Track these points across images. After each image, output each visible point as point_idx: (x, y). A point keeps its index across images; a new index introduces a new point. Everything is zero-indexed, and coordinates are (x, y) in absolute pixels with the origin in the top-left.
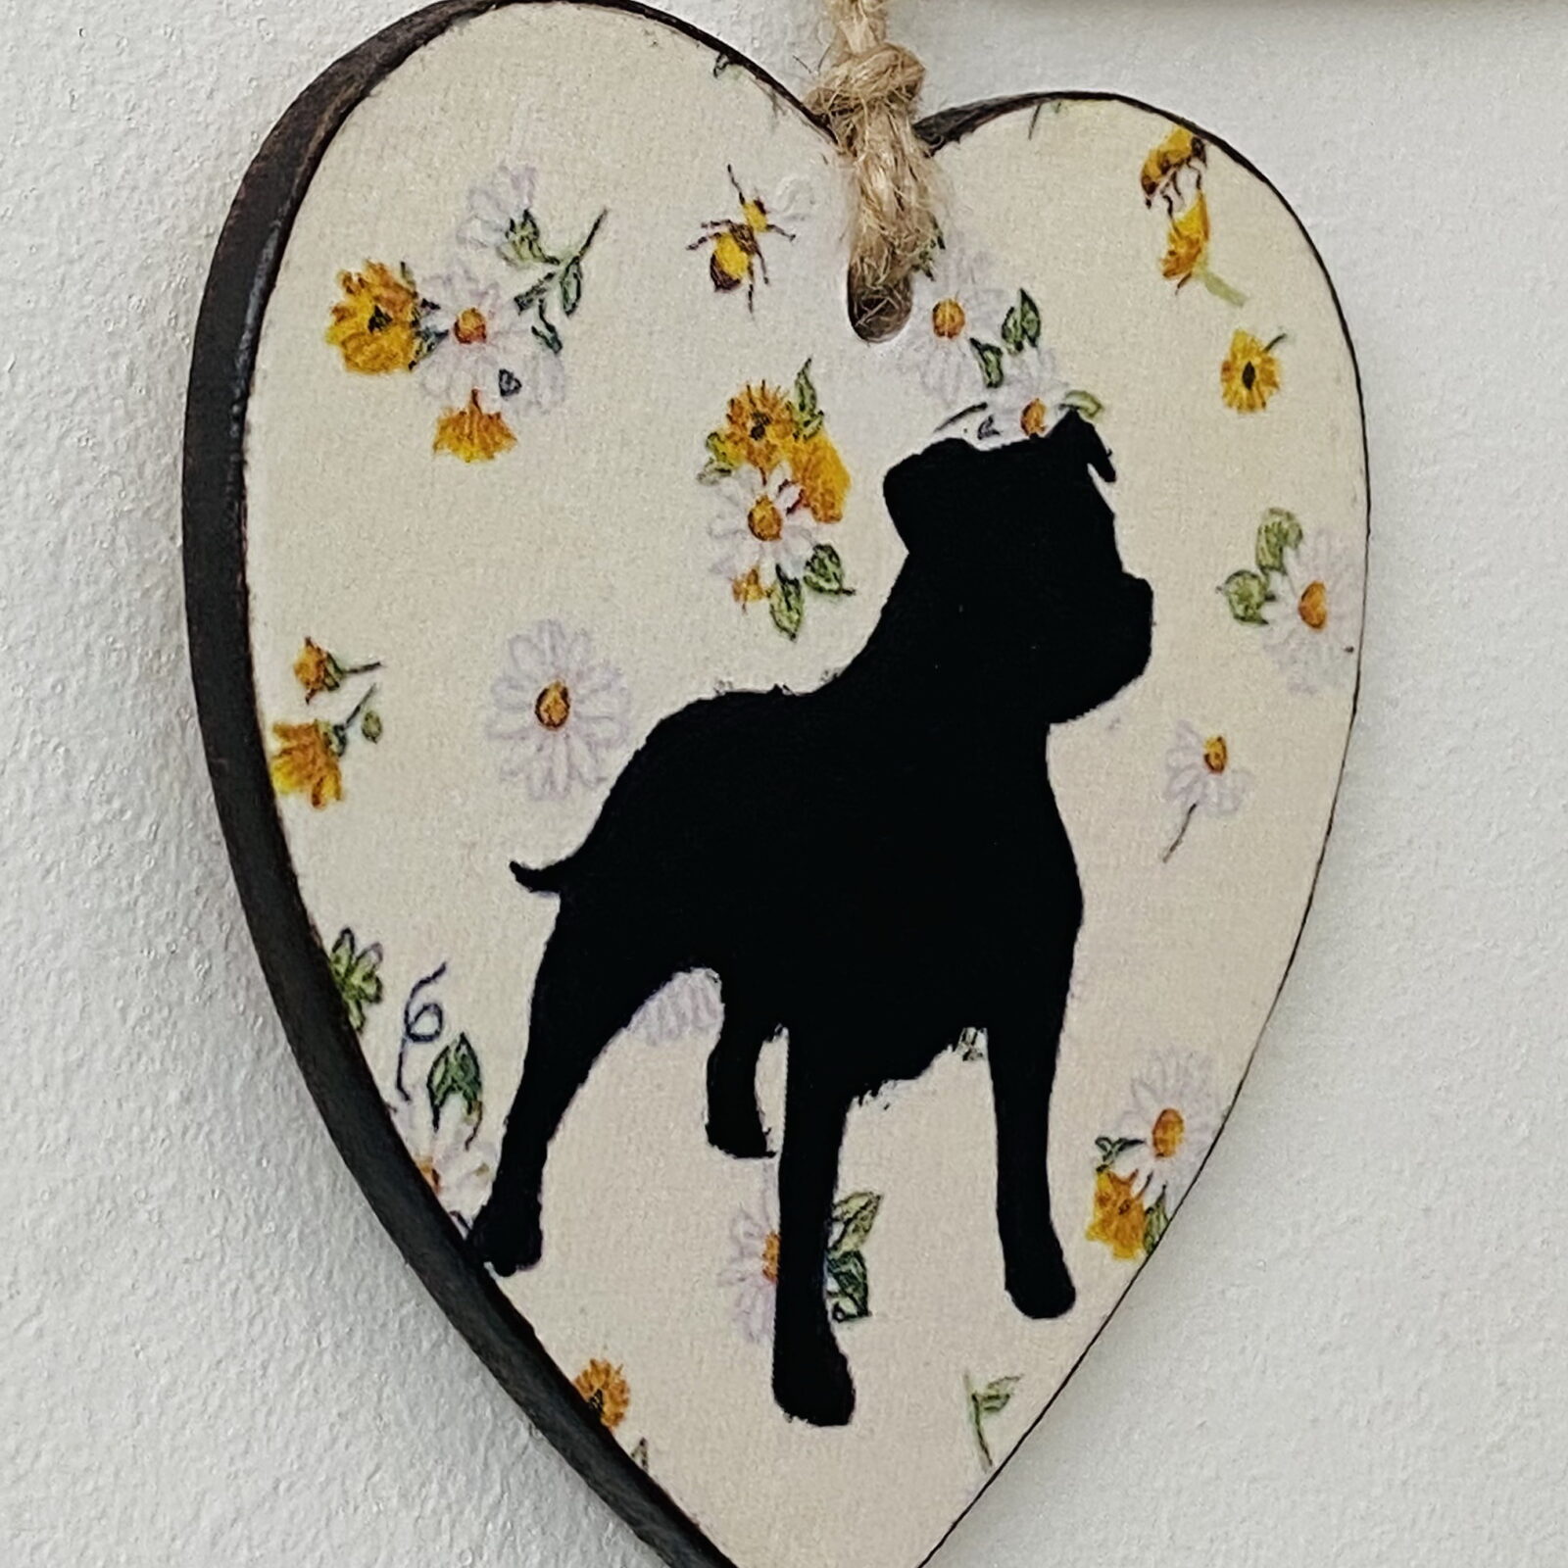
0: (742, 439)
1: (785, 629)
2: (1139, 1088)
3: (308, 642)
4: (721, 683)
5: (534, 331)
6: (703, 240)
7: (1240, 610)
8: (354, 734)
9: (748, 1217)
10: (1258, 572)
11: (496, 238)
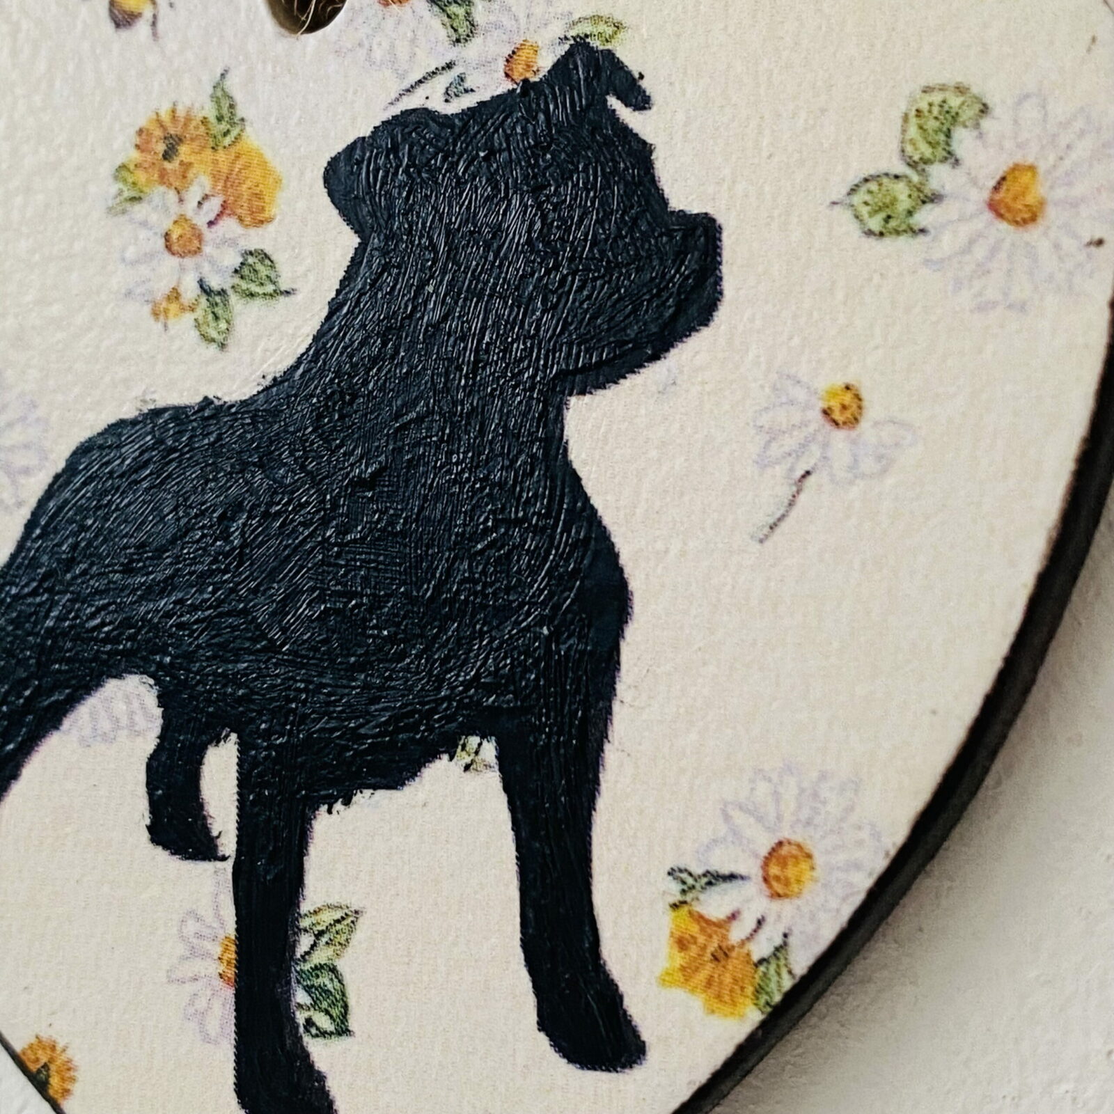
0: (153, 165)
1: (213, 340)
2: (734, 813)
4: (144, 401)
7: (875, 223)
9: (198, 918)
10: (903, 170)
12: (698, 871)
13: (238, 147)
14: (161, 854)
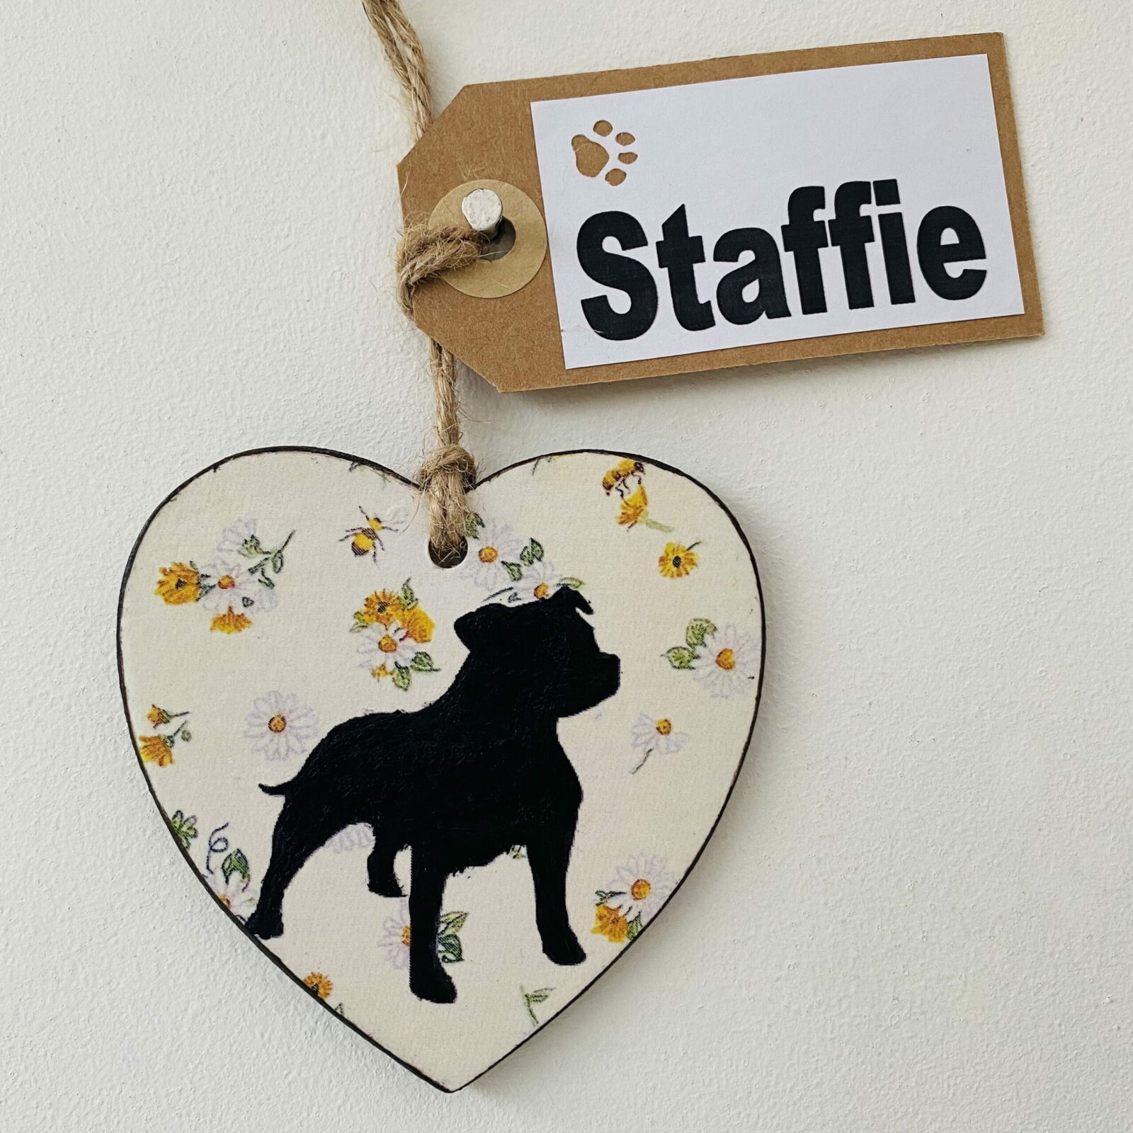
0: (373, 614)
1: (401, 687)
2: (622, 871)
3: (154, 706)
4: (367, 710)
5: (260, 581)
6: (347, 537)
7: (677, 664)
8: (178, 739)
9: (392, 920)
10: (687, 646)
11: (239, 547)
12: (607, 891)
13: (414, 610)
14: (374, 896)
